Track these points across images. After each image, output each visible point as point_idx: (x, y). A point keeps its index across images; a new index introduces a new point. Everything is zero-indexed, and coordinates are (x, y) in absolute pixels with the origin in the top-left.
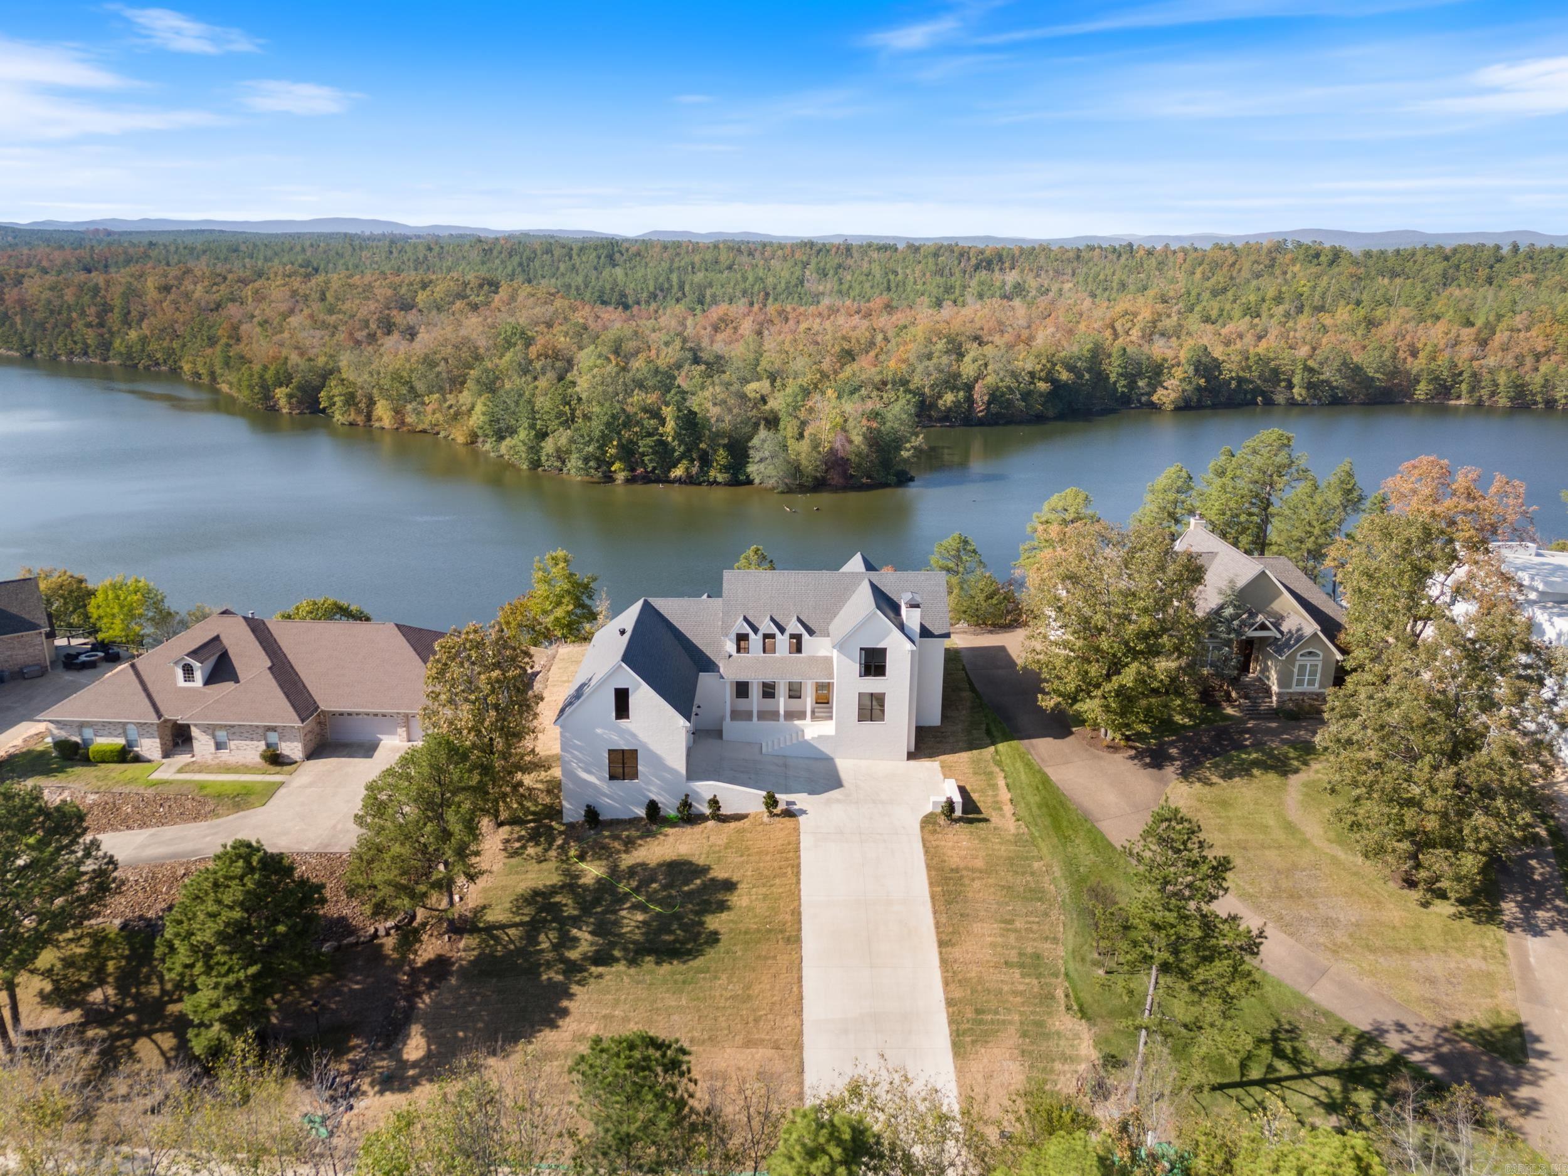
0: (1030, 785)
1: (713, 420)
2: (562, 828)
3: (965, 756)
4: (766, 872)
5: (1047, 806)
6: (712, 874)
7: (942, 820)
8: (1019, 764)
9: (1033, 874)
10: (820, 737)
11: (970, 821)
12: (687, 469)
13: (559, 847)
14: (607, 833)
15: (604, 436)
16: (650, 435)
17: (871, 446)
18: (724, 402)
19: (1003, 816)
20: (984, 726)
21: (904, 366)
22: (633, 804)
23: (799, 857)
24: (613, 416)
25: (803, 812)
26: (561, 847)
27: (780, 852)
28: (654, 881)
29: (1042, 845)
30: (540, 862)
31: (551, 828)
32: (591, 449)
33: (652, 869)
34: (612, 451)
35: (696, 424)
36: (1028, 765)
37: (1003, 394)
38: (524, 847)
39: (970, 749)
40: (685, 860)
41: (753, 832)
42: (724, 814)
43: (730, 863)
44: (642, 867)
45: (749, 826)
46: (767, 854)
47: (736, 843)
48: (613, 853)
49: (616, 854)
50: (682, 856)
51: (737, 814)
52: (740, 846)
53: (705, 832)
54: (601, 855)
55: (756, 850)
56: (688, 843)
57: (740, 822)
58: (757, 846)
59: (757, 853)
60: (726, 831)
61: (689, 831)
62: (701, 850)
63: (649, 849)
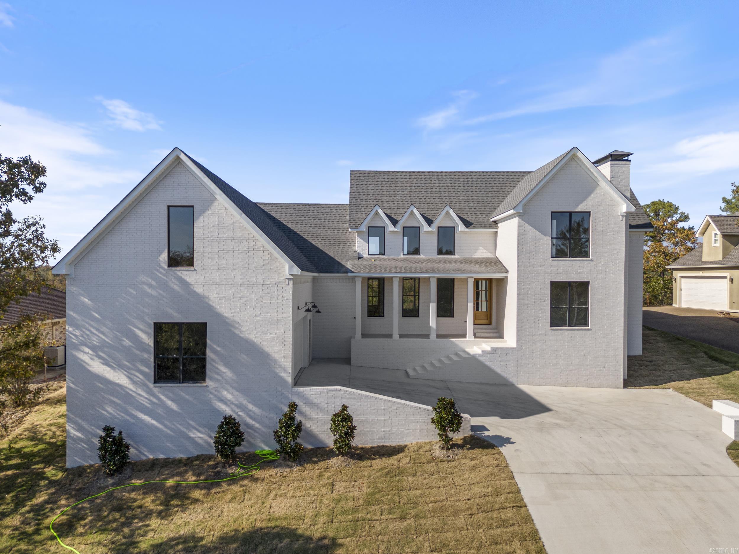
10: (494, 350)
13: (34, 508)
26: (38, 508)
40: (283, 528)
41: (419, 474)
42: (360, 446)
43: (380, 534)
44: (187, 545)
45: (408, 465)
46: (456, 513)
47: (387, 495)
48: (134, 517)
49: (141, 520)
50: (277, 520)
51: (383, 446)
52: (396, 499)
53: (326, 476)
54: (110, 522)
55: (430, 505)
56: (293, 496)
57: (391, 458)
58: (433, 499)
59: (434, 511)
60: (366, 473)
61: (295, 475)
62: (316, 507)
63: (211, 508)
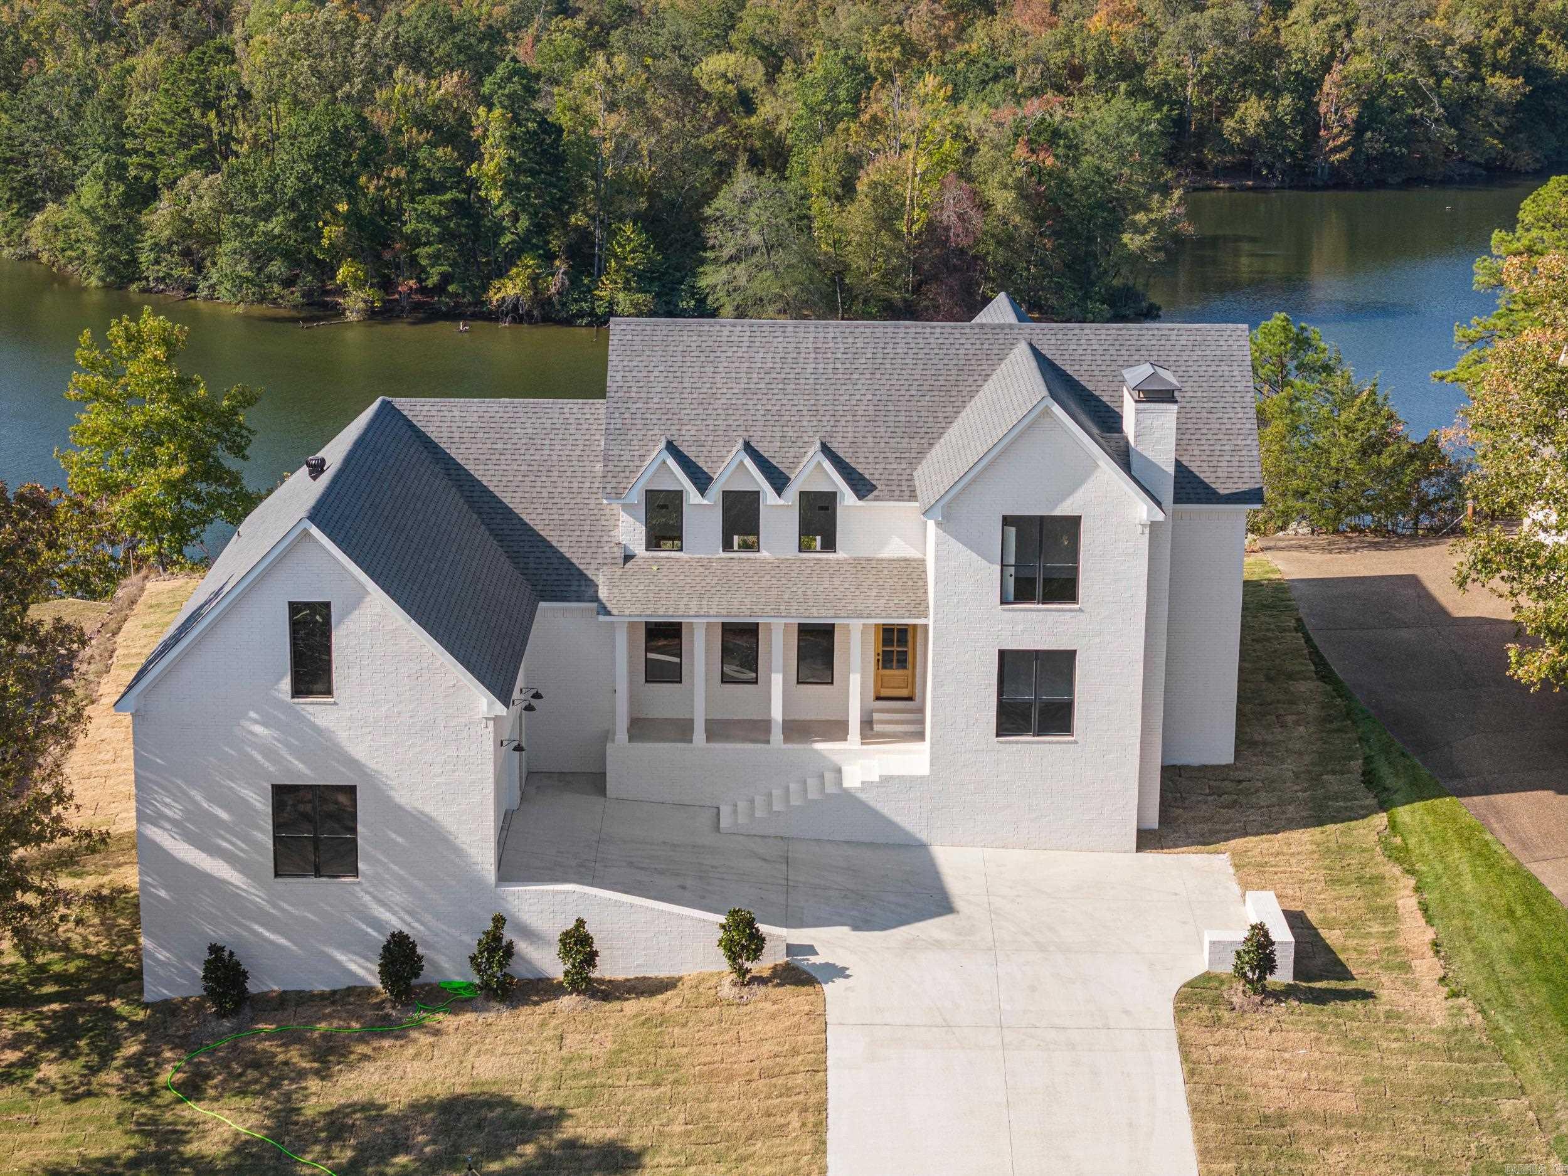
0: (1488, 905)
1: (607, 148)
2: (141, 1015)
3: (1303, 839)
4: (725, 1125)
5: (1538, 956)
6: (569, 1130)
7: (1237, 994)
8: (1458, 856)
9: (1497, 1129)
10: (886, 780)
11: (1320, 998)
12: (534, 279)
13: (130, 1062)
14: (267, 1027)
15: (309, 192)
16: (433, 188)
17: (1038, 220)
18: (637, 102)
19: (1414, 985)
20: (1357, 765)
21: (1130, 29)
22: (343, 947)
23: (823, 1086)
24: (339, 139)
25: (836, 972)
26: (136, 1062)
27: (767, 1074)
28: (400, 1148)
29: (1524, 1055)
30: (72, 1098)
31: (111, 1015)
32: (275, 225)
33: (395, 1119)
34: (332, 233)
35: (559, 160)
36: (1484, 856)
37: (1397, 104)
38: (30, 1062)
39: (1319, 821)
40: (492, 1095)
41: (690, 1024)
42: (608, 977)
43: (623, 1103)
44: (367, 1114)
45: (678, 1010)
46: (729, 1079)
47: (640, 1053)
48: (282, 1078)
49: (292, 1081)
50: (483, 1084)
51: (645, 978)
52: (652, 1059)
53: (552, 1025)
54: (249, 1083)
55: (697, 1068)
56: (503, 1054)
57: (654, 998)
58: (702, 1060)
59: (701, 1076)
60: (612, 1022)
61: (506, 1023)
62: (537, 1069)
63: (388, 1067)
